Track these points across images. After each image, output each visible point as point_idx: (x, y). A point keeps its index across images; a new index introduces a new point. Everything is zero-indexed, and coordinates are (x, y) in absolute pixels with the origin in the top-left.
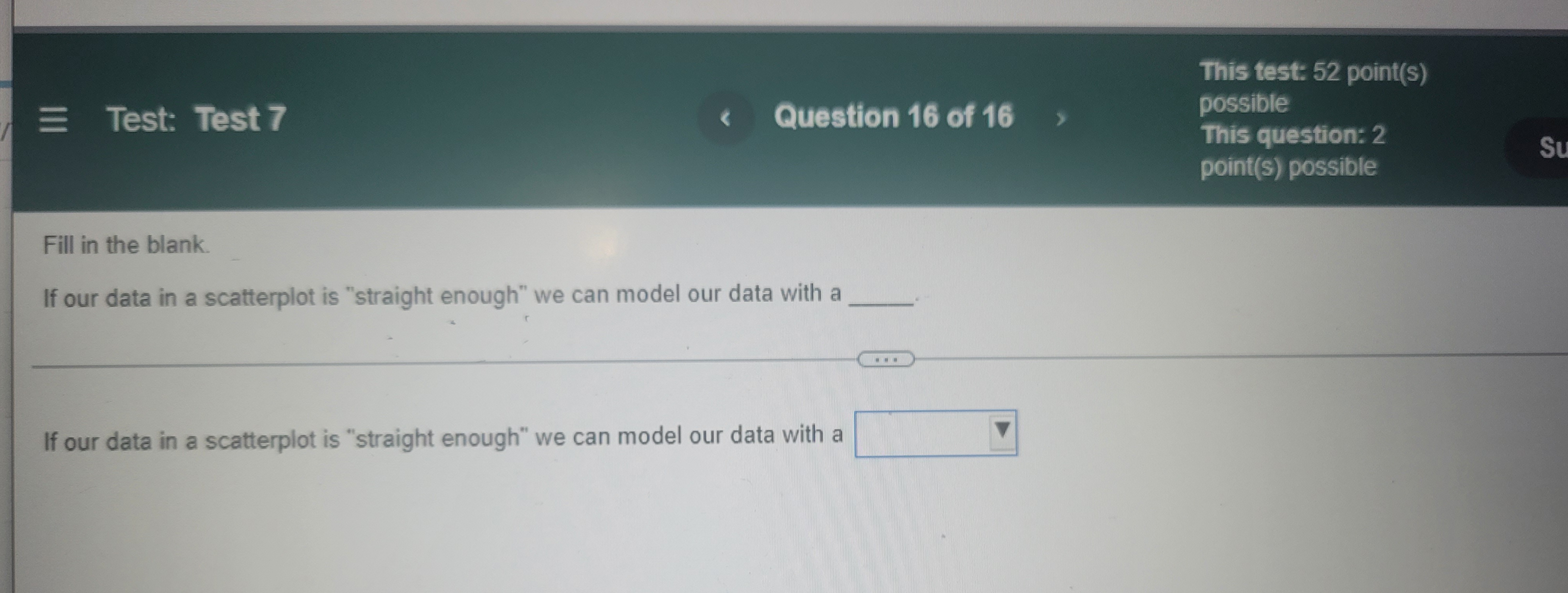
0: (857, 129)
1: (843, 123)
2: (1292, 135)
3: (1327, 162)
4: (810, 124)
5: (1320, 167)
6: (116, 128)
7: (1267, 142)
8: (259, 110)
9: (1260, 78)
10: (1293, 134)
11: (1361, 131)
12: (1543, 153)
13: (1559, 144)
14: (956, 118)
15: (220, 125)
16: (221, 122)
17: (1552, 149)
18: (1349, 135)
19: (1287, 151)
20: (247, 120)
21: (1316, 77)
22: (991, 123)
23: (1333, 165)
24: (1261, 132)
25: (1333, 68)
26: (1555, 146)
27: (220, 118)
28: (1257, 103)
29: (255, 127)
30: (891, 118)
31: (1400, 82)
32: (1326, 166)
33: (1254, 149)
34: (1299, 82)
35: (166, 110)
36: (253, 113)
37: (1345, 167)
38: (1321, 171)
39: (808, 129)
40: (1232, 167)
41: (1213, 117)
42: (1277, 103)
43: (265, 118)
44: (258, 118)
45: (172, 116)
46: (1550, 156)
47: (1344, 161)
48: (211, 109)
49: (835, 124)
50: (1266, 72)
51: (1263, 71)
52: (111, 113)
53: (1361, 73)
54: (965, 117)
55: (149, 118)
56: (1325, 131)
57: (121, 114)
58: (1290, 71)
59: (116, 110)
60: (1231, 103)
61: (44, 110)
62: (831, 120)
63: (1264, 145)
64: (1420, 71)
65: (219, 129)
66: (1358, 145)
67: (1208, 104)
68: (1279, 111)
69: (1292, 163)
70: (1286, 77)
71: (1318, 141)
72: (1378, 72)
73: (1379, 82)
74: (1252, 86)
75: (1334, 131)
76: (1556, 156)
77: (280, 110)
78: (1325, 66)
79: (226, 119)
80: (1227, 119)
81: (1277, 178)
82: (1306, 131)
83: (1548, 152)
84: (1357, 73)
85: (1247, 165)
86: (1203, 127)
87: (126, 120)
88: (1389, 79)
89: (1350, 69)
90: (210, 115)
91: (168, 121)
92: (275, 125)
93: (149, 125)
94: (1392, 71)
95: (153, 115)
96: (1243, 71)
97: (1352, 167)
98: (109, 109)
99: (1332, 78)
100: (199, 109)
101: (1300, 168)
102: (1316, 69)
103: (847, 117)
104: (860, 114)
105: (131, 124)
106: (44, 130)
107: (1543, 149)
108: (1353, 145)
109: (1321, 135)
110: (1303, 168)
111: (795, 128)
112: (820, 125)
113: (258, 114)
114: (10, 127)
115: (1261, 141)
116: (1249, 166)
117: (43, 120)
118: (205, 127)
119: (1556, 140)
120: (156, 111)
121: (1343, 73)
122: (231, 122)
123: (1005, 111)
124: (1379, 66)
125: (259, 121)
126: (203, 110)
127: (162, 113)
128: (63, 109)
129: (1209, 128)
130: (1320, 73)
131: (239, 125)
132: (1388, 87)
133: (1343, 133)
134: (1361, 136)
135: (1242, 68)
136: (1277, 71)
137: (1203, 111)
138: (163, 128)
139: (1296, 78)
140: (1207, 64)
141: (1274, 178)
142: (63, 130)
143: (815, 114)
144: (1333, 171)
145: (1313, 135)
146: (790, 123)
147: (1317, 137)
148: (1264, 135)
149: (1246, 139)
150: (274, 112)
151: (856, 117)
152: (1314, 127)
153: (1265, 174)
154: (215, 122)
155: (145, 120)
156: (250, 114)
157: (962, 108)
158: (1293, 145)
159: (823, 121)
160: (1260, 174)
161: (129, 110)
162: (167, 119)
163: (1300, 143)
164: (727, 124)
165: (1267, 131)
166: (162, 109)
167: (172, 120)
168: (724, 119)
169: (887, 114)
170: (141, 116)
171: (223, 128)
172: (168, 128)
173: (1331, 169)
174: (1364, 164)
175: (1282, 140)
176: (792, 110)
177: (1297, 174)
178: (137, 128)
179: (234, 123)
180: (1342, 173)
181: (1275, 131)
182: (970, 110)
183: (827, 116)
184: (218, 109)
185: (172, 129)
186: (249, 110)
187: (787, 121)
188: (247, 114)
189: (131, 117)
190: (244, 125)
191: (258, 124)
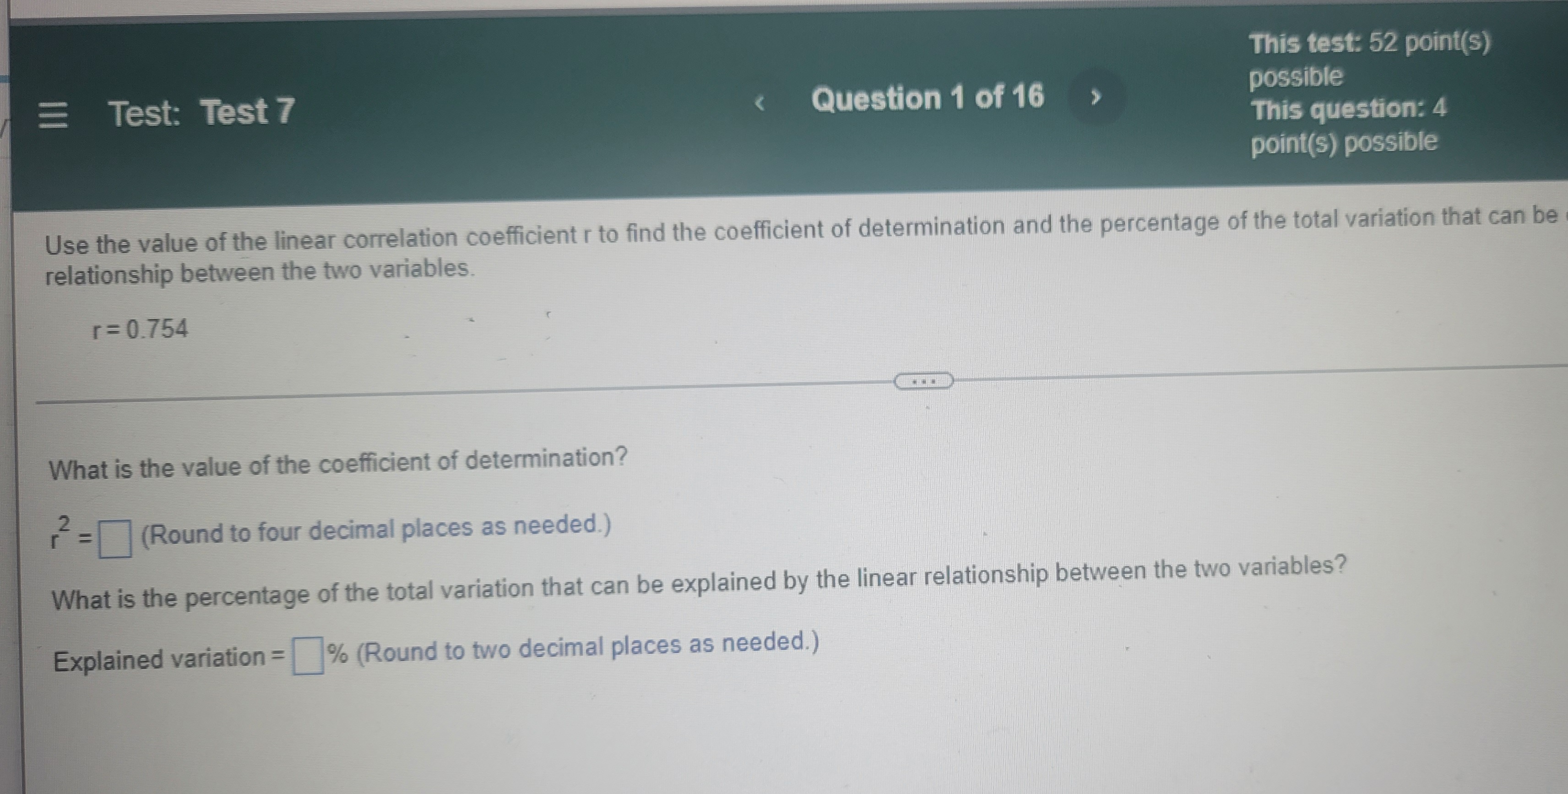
2: (1347, 110)
3: (1385, 136)
5: (1377, 143)
6: (119, 123)
7: (1321, 117)
8: (266, 102)
9: (1313, 50)
10: (1348, 108)
11: (1420, 104)
15: (227, 118)
16: (227, 115)
18: (1408, 108)
19: (1341, 127)
20: (255, 112)
21: (1372, 48)
23: (1391, 140)
24: (1315, 106)
25: (1390, 38)
27: (227, 111)
28: (1310, 76)
29: (262, 120)
31: (1461, 51)
32: (1384, 141)
33: (1307, 124)
34: (1354, 52)
35: (170, 104)
36: (261, 105)
37: (1404, 141)
38: (1379, 147)
40: (1284, 144)
41: (1263, 92)
42: (1331, 76)
43: (273, 111)
44: (266, 110)
45: (177, 110)
47: (1403, 135)
48: (217, 102)
50: (1319, 43)
51: (1316, 43)
52: (114, 107)
53: (1420, 43)
55: (153, 112)
56: (1382, 105)
57: (124, 109)
58: (1345, 42)
59: (118, 104)
60: (1282, 77)
61: (43, 105)
63: (1318, 120)
64: (1483, 39)
65: (225, 122)
66: (1417, 118)
67: (1257, 78)
68: (1334, 84)
69: (1347, 139)
70: (1341, 49)
71: (1375, 115)
72: (1438, 42)
73: (1439, 51)
74: (1305, 58)
75: (1391, 105)
77: (290, 101)
78: (1382, 36)
79: (232, 112)
80: (1278, 94)
81: (1332, 155)
82: (1362, 105)
84: (1415, 43)
85: (1300, 142)
86: (1253, 103)
87: (129, 115)
88: (1450, 48)
89: (1408, 38)
90: (216, 108)
91: (172, 115)
92: (284, 119)
93: (153, 120)
94: (1453, 40)
95: (157, 109)
96: (1294, 43)
97: (1411, 142)
98: (111, 103)
99: (1390, 49)
100: (204, 102)
101: (1355, 144)
102: (1373, 40)
103: (887, 99)
104: (901, 95)
105: (134, 119)
106: (43, 126)
108: (1414, 118)
109: (1378, 109)
110: (1359, 143)
113: (266, 106)
114: (8, 124)
115: (1316, 117)
116: (1302, 143)
117: (42, 115)
118: (211, 121)
120: (160, 105)
121: (1401, 43)
122: (238, 115)
124: (1439, 34)
125: (267, 113)
126: (209, 103)
127: (166, 107)
128: (64, 104)
129: (1259, 104)
130: (1377, 43)
131: (246, 118)
132: (1450, 56)
133: (1401, 106)
134: (1420, 109)
135: (1293, 40)
136: (1331, 43)
137: (1253, 86)
138: (168, 123)
139: (1351, 49)
140: (1257, 37)
141: (1330, 154)
142: (64, 125)
143: (853, 97)
144: (1392, 146)
145: (1370, 108)
147: (1374, 111)
148: (1318, 110)
149: (1299, 115)
150: (283, 104)
151: (896, 99)
152: (1370, 100)
153: (1319, 151)
154: (221, 115)
155: (149, 114)
156: (257, 106)
157: (992, 88)
158: (1349, 120)
159: (862, 104)
160: (1315, 151)
161: (132, 104)
162: (171, 113)
163: (1355, 118)
164: (761, 108)
165: (1321, 106)
166: (166, 103)
167: (177, 113)
168: (758, 103)
169: (928, 95)
170: (144, 110)
171: (230, 122)
172: (173, 122)
173: (1388, 145)
174: (1424, 138)
175: (1337, 115)
176: (830, 93)
177: (1353, 150)
178: (140, 123)
179: (241, 116)
180: (1401, 149)
181: (1329, 106)
182: (999, 90)
183: (866, 98)
184: (224, 102)
185: (177, 123)
186: (256, 103)
187: (824, 105)
188: (254, 107)
189: (134, 112)
190: (252, 118)
191: (266, 116)
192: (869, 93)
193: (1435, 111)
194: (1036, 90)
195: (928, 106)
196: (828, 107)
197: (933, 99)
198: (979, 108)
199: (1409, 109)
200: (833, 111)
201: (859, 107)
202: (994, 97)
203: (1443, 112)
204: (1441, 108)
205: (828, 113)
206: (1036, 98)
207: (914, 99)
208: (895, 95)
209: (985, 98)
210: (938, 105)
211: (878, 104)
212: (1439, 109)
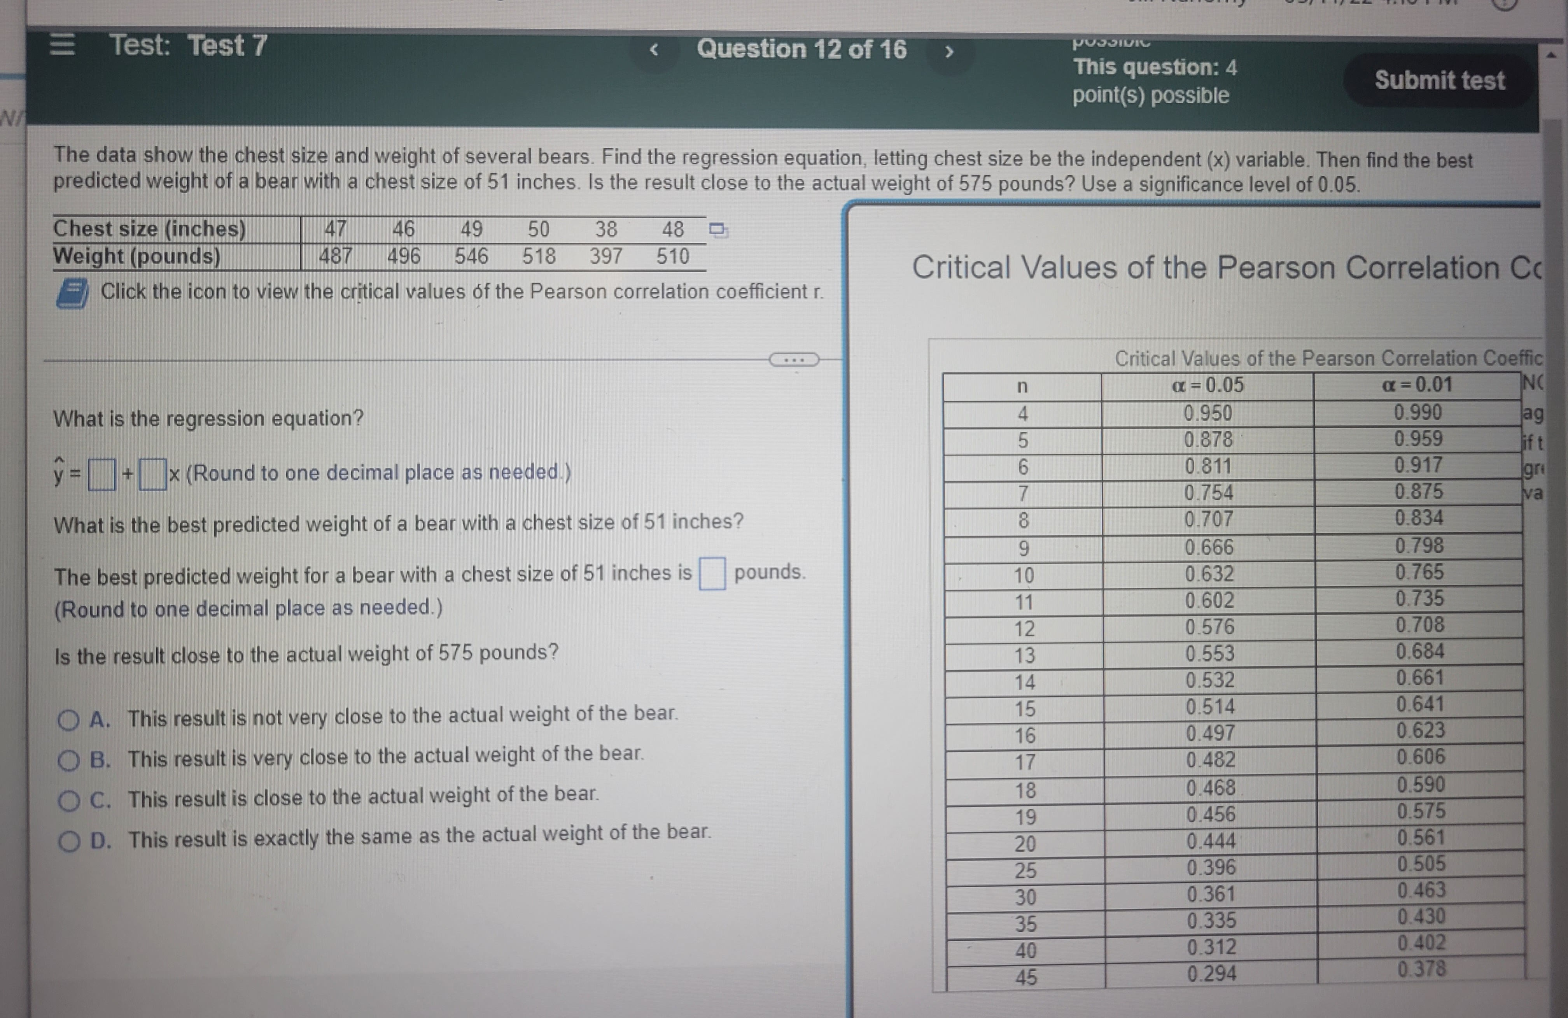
0: (770, 59)
1: (757, 54)
2: (1154, 68)
3: (1185, 91)
4: (728, 55)
5: (1178, 96)
6: (118, 52)
7: (1132, 73)
8: (243, 37)
10: (1155, 66)
11: (1216, 64)
12: (1378, 85)
13: (1393, 77)
14: (856, 51)
15: (210, 50)
16: (210, 47)
17: (1386, 81)
19: (1148, 82)
20: (234, 46)
22: (888, 56)
23: (1191, 93)
24: (1127, 64)
26: (1389, 78)
27: (210, 44)
28: (1123, 39)
29: (240, 53)
30: (799, 50)
32: (1184, 95)
33: (1121, 80)
35: (162, 37)
36: (239, 40)
37: (1200, 96)
38: (1180, 99)
39: (727, 59)
40: (1100, 96)
41: (1084, 51)
42: (1141, 40)
43: (250, 45)
44: (243, 44)
45: (167, 42)
46: (1385, 87)
47: (1201, 90)
48: (202, 36)
49: (750, 55)
52: (114, 39)
54: (865, 49)
55: (147, 43)
56: (1183, 64)
57: (123, 40)
59: (118, 36)
60: (1100, 39)
61: (54, 35)
62: (747, 51)
63: (1129, 76)
65: (208, 54)
66: (1212, 76)
67: (1079, 40)
68: (1144, 45)
69: (1154, 92)
71: (1177, 73)
75: (1190, 65)
76: (1390, 88)
77: (264, 38)
79: (215, 46)
80: (1095, 53)
81: (1140, 106)
82: (1166, 64)
83: (1383, 83)
85: (1114, 93)
86: (1075, 60)
87: (127, 45)
90: (201, 42)
91: (164, 47)
92: (258, 52)
93: (148, 50)
95: (151, 41)
97: (1207, 96)
98: (112, 35)
100: (190, 36)
101: (1160, 96)
103: (760, 49)
104: (773, 46)
105: (131, 49)
106: (54, 53)
107: (1378, 81)
108: (1209, 76)
109: (1180, 68)
110: (1163, 96)
111: (715, 58)
112: (737, 55)
113: (243, 41)
115: (1127, 72)
116: (1116, 95)
117: (53, 44)
118: (196, 52)
119: (1390, 73)
120: (153, 38)
122: (219, 48)
123: (900, 45)
125: (244, 47)
126: (195, 38)
127: (159, 40)
128: (72, 35)
129: (1080, 61)
131: (226, 50)
133: (1199, 66)
134: (1214, 69)
137: (1075, 45)
138: (160, 53)
141: (1138, 105)
142: (71, 53)
143: (733, 46)
144: (1191, 99)
145: (1173, 67)
146: (711, 54)
147: (1177, 68)
148: (1129, 68)
149: (1113, 71)
150: (259, 40)
151: (768, 49)
152: (1172, 62)
153: (1129, 101)
154: (205, 48)
155: (144, 45)
156: (236, 41)
157: (863, 42)
158: (1155, 76)
159: (739, 53)
160: (1126, 102)
161: (130, 36)
162: (162, 44)
163: (1161, 74)
164: (655, 54)
165: (1132, 64)
166: (159, 36)
167: (167, 45)
168: (653, 49)
169: (795, 46)
170: (140, 42)
171: (213, 53)
172: (164, 52)
173: (1188, 98)
174: (1218, 91)
175: (1145, 72)
176: (713, 43)
177: (1159, 102)
178: (136, 52)
179: (222, 49)
180: (1199, 102)
181: (1139, 64)
182: (869, 44)
183: (743, 48)
184: (208, 37)
185: (167, 53)
186: (235, 38)
187: (708, 52)
188: (233, 41)
189: (131, 43)
190: (231, 51)
191: (243, 50)
192: (746, 44)
193: (1228, 71)
195: (795, 56)
198: (851, 58)
199: (1206, 68)
203: (1234, 72)
204: (1232, 68)
205: (711, 59)
206: (900, 52)
207: (784, 50)
208: (767, 45)
210: (803, 55)
211: (753, 53)
212: (1231, 69)
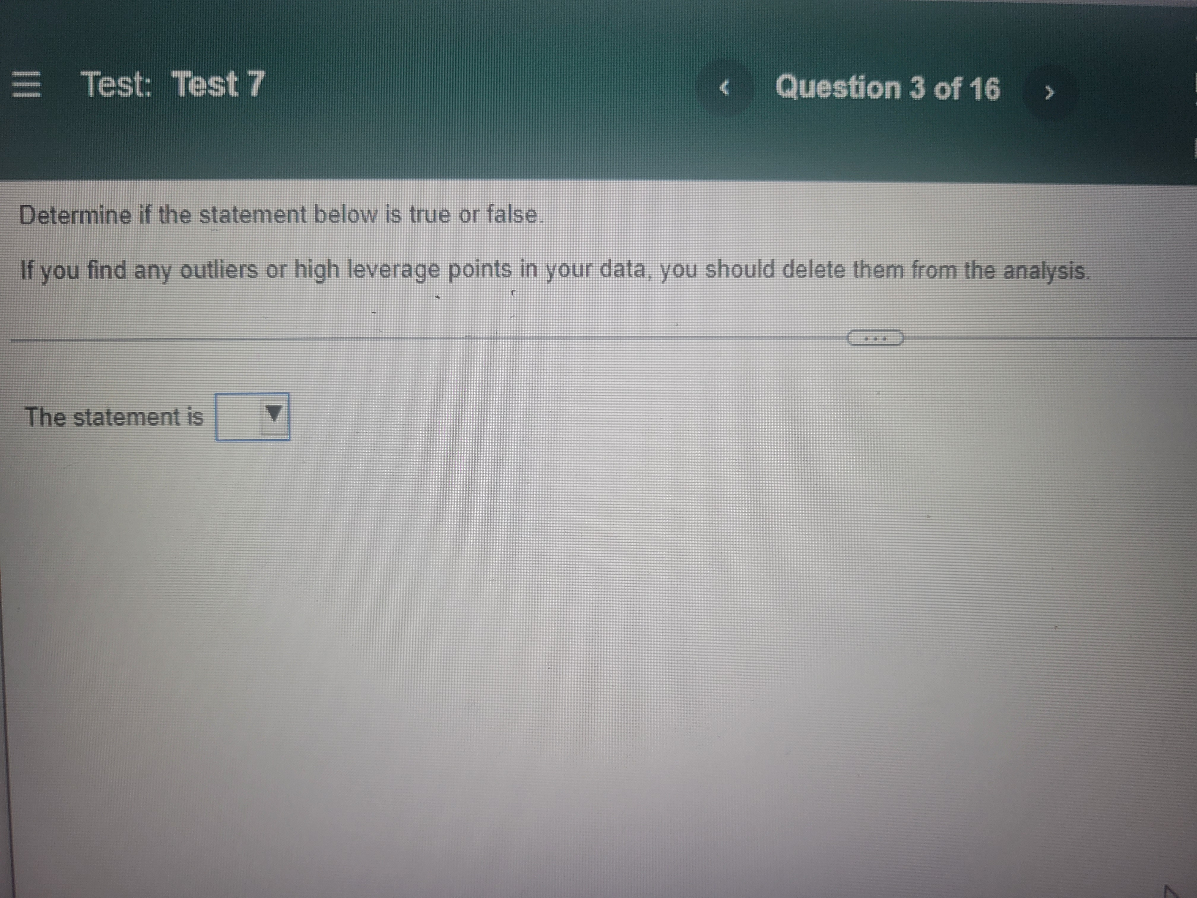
0: (859, 99)
1: (844, 93)
4: (812, 94)
6: (91, 94)
8: (236, 75)
15: (198, 90)
16: (198, 87)
20: (226, 85)
22: (978, 96)
27: (198, 83)
29: (233, 93)
35: (141, 75)
36: (232, 78)
39: (809, 99)
43: (244, 83)
44: (236, 83)
45: (148, 81)
48: (189, 74)
49: (836, 95)
52: (86, 77)
55: (125, 82)
57: (96, 79)
59: (91, 74)
61: (16, 74)
62: (833, 90)
65: (196, 94)
77: (260, 75)
79: (203, 85)
87: (101, 85)
90: (187, 80)
91: (144, 87)
92: (254, 92)
93: (125, 91)
95: (129, 80)
98: (83, 73)
100: (175, 74)
103: (849, 87)
104: (862, 85)
105: (106, 90)
106: (16, 95)
113: (236, 79)
117: (16, 84)
118: (182, 93)
120: (132, 76)
122: (209, 87)
125: (238, 85)
126: (180, 75)
127: (138, 78)
128: (37, 74)
131: (217, 90)
138: (139, 94)
142: (37, 95)
143: (816, 84)
150: (254, 77)
151: (857, 88)
154: (192, 87)
155: (121, 84)
156: (228, 79)
157: (950, 81)
159: (824, 92)
161: (104, 74)
162: (142, 83)
164: (726, 93)
166: (138, 74)
167: (148, 85)
168: (723, 87)
169: (889, 85)
170: (116, 81)
171: (201, 94)
172: (144, 93)
176: (793, 80)
178: (113, 93)
179: (212, 88)
182: (957, 82)
183: (828, 86)
184: (195, 74)
185: (148, 94)
186: (227, 75)
187: (788, 91)
188: (225, 79)
189: (106, 82)
190: (222, 90)
191: (237, 89)
192: (832, 82)
194: (993, 83)
195: (888, 96)
196: (791, 94)
197: (893, 89)
198: (937, 99)
200: (795, 98)
201: (822, 95)
202: (952, 88)
205: (791, 99)
206: (993, 92)
207: (875, 89)
208: (856, 83)
209: (943, 91)
210: (898, 95)
211: (840, 92)
